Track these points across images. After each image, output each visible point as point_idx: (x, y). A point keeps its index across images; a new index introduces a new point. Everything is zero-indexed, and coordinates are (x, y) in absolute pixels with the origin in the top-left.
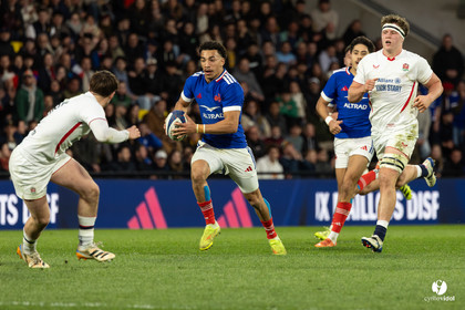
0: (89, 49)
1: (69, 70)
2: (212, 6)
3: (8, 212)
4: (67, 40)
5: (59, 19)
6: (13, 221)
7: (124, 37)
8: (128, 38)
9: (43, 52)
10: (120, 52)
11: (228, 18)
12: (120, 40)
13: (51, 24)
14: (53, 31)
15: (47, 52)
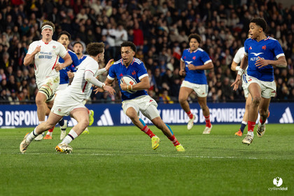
0: (228, 46)
1: (220, 55)
2: (282, 27)
4: (219, 42)
5: (216, 32)
11: (289, 32)
13: (212, 34)
14: (213, 38)
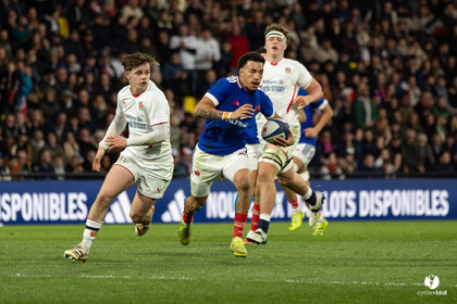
1: (398, 87)
3: (347, 206)
4: (397, 62)
5: (392, 43)
6: (351, 213)
7: (444, 59)
8: (447, 60)
9: (376, 72)
10: (440, 72)
12: (441, 62)
13: (382, 48)
14: (385, 54)
15: (379, 71)
